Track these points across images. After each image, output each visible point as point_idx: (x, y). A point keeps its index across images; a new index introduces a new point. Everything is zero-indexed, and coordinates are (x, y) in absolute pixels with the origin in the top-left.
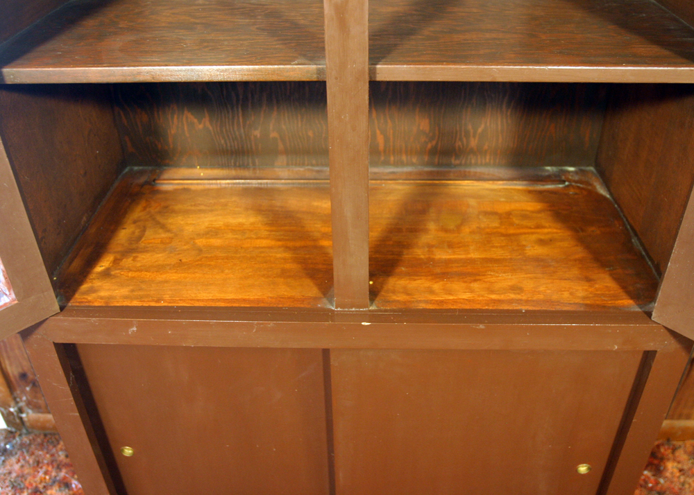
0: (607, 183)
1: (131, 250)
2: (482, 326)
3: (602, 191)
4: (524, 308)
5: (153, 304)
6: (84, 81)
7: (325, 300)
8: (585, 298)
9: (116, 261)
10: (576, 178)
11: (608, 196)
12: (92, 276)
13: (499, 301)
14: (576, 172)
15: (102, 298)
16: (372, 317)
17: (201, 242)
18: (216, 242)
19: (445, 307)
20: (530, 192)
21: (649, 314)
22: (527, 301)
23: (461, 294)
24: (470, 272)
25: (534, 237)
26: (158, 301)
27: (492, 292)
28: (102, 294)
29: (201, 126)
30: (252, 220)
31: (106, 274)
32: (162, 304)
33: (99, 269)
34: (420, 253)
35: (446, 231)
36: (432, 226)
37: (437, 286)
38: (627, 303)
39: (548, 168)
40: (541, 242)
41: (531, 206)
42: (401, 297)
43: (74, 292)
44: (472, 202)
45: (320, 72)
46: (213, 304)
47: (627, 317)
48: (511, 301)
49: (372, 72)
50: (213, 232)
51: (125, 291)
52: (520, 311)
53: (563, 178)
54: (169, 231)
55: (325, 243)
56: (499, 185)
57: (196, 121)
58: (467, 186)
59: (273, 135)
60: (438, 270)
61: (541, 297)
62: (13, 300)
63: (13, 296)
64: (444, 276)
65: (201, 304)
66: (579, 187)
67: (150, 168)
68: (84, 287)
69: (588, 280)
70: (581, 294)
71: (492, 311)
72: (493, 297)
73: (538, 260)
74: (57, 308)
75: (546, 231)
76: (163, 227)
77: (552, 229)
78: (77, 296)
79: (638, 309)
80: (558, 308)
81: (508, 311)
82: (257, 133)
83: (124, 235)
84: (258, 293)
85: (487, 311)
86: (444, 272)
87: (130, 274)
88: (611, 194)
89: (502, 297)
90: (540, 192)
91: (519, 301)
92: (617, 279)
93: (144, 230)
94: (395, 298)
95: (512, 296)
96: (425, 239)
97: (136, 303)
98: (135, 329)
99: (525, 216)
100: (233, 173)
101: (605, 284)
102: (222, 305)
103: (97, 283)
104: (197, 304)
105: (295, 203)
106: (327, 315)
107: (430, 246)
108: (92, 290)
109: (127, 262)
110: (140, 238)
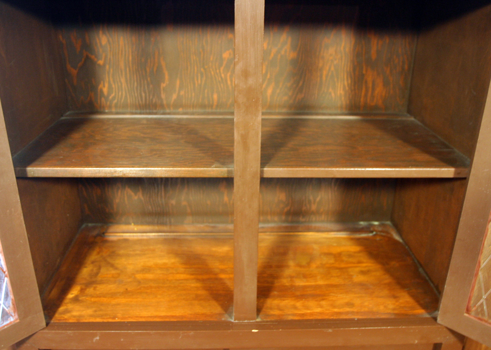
0: (400, 232)
1: (91, 282)
2: (330, 330)
3: (397, 237)
4: (356, 317)
5: (110, 320)
6: (79, 176)
7: (226, 316)
8: (394, 309)
9: (82, 290)
10: (380, 229)
11: (401, 241)
12: (66, 301)
13: (340, 313)
14: (379, 225)
15: (74, 317)
16: (258, 326)
17: (139, 276)
18: (150, 276)
19: (305, 318)
20: (352, 239)
21: (435, 319)
22: (357, 313)
23: (315, 309)
24: (319, 294)
25: (357, 269)
26: (114, 318)
27: (334, 307)
28: (75, 313)
29: (136, 198)
30: (173, 260)
31: (76, 300)
32: (117, 320)
33: (71, 295)
34: (285, 282)
35: (301, 266)
36: (291, 263)
37: (299, 304)
38: (421, 312)
39: (362, 223)
40: (363, 273)
41: (354, 248)
42: (276, 312)
43: (54, 312)
44: (316, 247)
45: (229, 172)
46: (151, 320)
47: (422, 321)
48: (347, 313)
49: (262, 172)
51: (90, 312)
52: (353, 320)
53: (372, 229)
54: (117, 269)
55: (223, 276)
56: (332, 235)
57: (133, 194)
58: (311, 236)
59: (184, 203)
60: (298, 293)
61: (366, 309)
62: (16, 320)
63: (17, 317)
64: (302, 297)
66: (382, 236)
67: (100, 224)
68: (61, 309)
69: (395, 297)
70: (391, 306)
71: (335, 320)
72: (336, 310)
73: (362, 285)
74: (44, 324)
75: (364, 265)
77: (368, 264)
78: (57, 315)
79: (427, 316)
80: (378, 316)
81: (346, 320)
82: (173, 202)
83: (86, 272)
84: (182, 311)
85: (332, 320)
86: (302, 295)
87: (93, 300)
88: (403, 239)
89: (341, 310)
90: (358, 239)
91: (352, 313)
92: (413, 296)
93: (99, 268)
94: (272, 312)
95: (348, 309)
96: (288, 272)
97: (98, 320)
98: (98, 338)
99: (350, 255)
100: (156, 228)
101: (405, 300)
102: (157, 320)
103: (70, 306)
104: (141, 320)
105: (200, 248)
106: (228, 325)
107: (292, 277)
108: (67, 311)
109: (90, 291)
110: (97, 273)
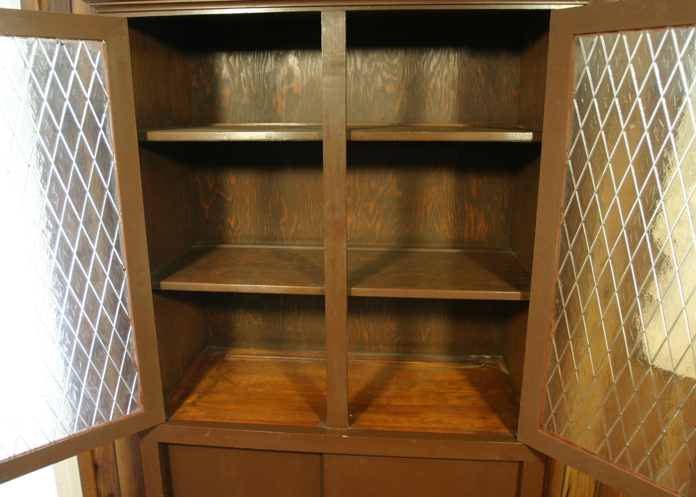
0: (507, 366)
1: (209, 392)
2: (414, 441)
3: (504, 370)
4: (441, 432)
5: (220, 421)
7: (322, 423)
8: (479, 428)
9: (199, 398)
10: (489, 362)
11: (507, 373)
12: (184, 405)
13: (426, 428)
14: (490, 359)
15: (190, 416)
16: (349, 433)
17: (250, 390)
18: (260, 390)
19: (393, 429)
20: (458, 369)
21: (516, 437)
22: (443, 428)
23: (404, 423)
24: (413, 412)
25: (455, 394)
26: (223, 419)
27: (423, 423)
28: (190, 414)
30: (283, 379)
31: (193, 404)
32: (226, 421)
33: (189, 401)
34: (383, 401)
35: (401, 389)
36: (393, 387)
37: (390, 419)
38: (506, 431)
39: (473, 356)
40: (459, 397)
41: (458, 377)
42: (367, 424)
43: (174, 412)
44: (420, 374)
46: (256, 423)
47: (503, 438)
48: (434, 428)
50: (257, 385)
51: (203, 413)
52: (438, 433)
53: (481, 362)
54: (231, 383)
55: (325, 393)
56: (439, 365)
58: (418, 365)
60: (392, 410)
61: (453, 426)
62: (142, 410)
63: (143, 408)
64: (395, 413)
65: (248, 422)
66: (490, 367)
67: (222, 347)
68: (180, 410)
69: (483, 418)
70: (477, 426)
71: (421, 433)
72: (424, 425)
73: (455, 407)
75: (463, 391)
76: (228, 380)
77: (468, 390)
78: (176, 414)
79: (510, 435)
80: (462, 432)
81: (431, 433)
83: (204, 384)
84: (283, 418)
85: (418, 433)
86: (396, 412)
87: (207, 405)
88: (509, 372)
89: (429, 426)
90: (465, 370)
91: (439, 428)
92: (501, 419)
93: (217, 382)
94: (364, 424)
95: (435, 425)
96: (387, 393)
97: (210, 420)
98: (208, 434)
99: (451, 383)
101: (494, 420)
102: (261, 423)
103: (187, 409)
106: (323, 431)
107: (390, 398)
108: (184, 412)
109: (206, 398)
110: (214, 386)
